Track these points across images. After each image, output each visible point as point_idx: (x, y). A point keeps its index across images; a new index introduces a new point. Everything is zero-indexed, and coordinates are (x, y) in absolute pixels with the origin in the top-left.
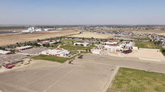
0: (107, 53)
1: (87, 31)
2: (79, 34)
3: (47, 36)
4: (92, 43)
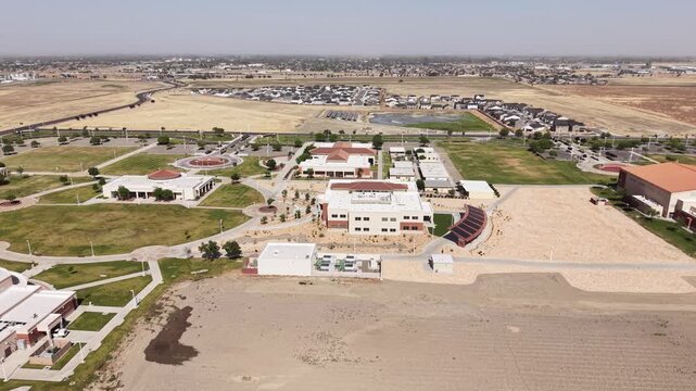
0: (361, 257)
1: (177, 86)
2: (132, 106)
4: (224, 166)
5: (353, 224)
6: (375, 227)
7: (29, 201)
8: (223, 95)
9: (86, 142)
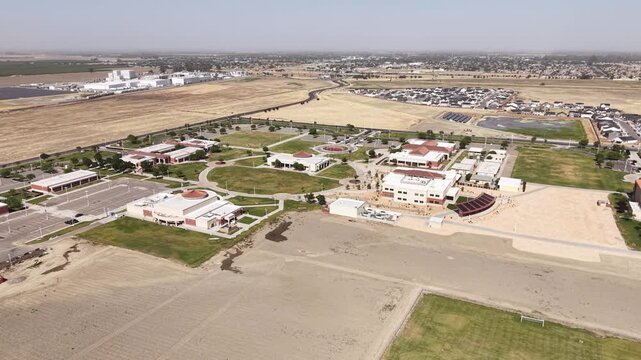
1: (341, 85)
2: (302, 103)
3: (174, 112)
4: (343, 152)
5: (397, 195)
6: (411, 199)
7: (230, 163)
8: (371, 95)
9: (266, 129)
